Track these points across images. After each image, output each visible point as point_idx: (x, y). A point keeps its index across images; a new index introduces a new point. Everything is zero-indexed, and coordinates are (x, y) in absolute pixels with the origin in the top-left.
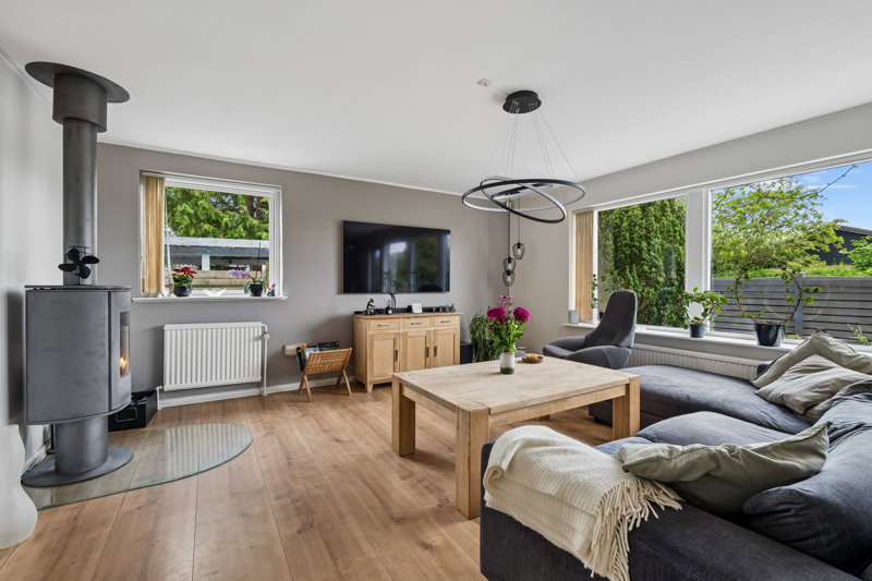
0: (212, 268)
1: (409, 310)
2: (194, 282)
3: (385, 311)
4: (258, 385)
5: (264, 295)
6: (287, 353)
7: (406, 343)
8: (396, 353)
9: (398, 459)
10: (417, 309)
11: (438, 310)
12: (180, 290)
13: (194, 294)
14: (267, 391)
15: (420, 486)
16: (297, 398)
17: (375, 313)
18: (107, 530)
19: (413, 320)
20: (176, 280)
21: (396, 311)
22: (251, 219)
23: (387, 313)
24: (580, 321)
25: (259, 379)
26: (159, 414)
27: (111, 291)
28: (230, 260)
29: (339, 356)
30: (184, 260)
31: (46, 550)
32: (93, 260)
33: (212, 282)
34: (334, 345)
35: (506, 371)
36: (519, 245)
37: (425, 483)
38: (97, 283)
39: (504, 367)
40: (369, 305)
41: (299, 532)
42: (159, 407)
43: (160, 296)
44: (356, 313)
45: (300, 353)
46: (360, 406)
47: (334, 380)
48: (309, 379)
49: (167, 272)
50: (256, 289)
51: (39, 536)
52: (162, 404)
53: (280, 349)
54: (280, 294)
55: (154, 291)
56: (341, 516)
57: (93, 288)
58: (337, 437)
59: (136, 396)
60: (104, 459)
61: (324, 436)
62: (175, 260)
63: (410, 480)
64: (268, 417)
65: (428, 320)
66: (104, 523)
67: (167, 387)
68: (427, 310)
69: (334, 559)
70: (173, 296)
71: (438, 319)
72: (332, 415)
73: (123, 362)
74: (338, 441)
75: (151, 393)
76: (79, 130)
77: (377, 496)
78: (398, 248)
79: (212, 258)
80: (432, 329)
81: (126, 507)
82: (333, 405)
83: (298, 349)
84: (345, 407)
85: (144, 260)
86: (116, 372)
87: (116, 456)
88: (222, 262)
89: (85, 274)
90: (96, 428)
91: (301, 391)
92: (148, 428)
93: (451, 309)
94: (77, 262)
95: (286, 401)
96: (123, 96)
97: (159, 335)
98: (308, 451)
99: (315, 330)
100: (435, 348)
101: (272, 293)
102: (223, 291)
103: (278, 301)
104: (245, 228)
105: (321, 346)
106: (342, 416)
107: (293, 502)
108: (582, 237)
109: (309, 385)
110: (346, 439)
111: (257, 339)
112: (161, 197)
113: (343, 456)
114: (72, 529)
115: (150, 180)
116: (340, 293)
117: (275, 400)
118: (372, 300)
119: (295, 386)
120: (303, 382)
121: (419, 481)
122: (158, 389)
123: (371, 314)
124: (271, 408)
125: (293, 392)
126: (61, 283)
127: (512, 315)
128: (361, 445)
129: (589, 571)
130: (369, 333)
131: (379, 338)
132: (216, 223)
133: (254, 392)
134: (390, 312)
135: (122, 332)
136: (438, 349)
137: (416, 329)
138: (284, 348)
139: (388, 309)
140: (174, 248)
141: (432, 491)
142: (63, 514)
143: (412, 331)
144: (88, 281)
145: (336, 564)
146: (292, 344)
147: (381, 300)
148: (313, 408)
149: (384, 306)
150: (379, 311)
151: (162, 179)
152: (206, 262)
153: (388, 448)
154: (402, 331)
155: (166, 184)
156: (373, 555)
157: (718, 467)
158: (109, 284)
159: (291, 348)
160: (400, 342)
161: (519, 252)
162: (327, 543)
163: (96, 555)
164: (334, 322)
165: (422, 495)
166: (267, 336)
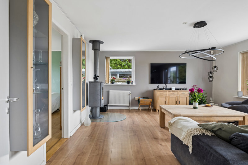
0: (120, 77)
1: (171, 89)
2: (115, 81)
3: (162, 89)
4: (129, 106)
5: (130, 84)
6: (136, 99)
7: (169, 99)
8: (166, 102)
9: (160, 128)
10: (173, 89)
11: (181, 89)
12: (113, 83)
13: (115, 84)
14: (131, 108)
15: (164, 134)
16: (138, 111)
17: (159, 90)
18: (100, 127)
19: (172, 92)
20: (112, 80)
21: (166, 89)
22: (129, 63)
23: (163, 90)
24: (243, 96)
25: (129, 105)
26: (108, 110)
27: (101, 82)
28: (124, 75)
29: (149, 101)
30: (114, 75)
31: (92, 128)
32: (98, 76)
33: (119, 81)
34: (148, 98)
35: (195, 108)
36: (215, 67)
37: (165, 134)
38: (99, 81)
39: (194, 106)
40: (157, 87)
41: (133, 135)
42: (108, 109)
43: (109, 84)
44: (154, 89)
45: (138, 99)
46: (154, 115)
47: (148, 108)
48: (141, 107)
49: (110, 78)
50: (128, 82)
51: (91, 126)
52: (109, 108)
53: (134, 98)
54: (134, 84)
55: (107, 83)
56: (142, 135)
57: (98, 82)
58: (145, 120)
59: (105, 106)
60: (99, 116)
61: (143, 120)
62: (112, 75)
63: (161, 132)
64: (130, 114)
65: (177, 92)
66: (100, 126)
67: (110, 104)
68: (176, 89)
69: (139, 141)
70: (111, 84)
71: (180, 92)
72: (146, 116)
73: (103, 98)
74: (145, 121)
75: (107, 105)
76: (96, 51)
77: (152, 134)
78: (173, 69)
79: (120, 74)
80: (178, 95)
81: (103, 124)
82: (146, 114)
83: (138, 98)
84: (149, 114)
85: (106, 76)
86: (101, 99)
87: (101, 116)
88: (122, 75)
89: (97, 79)
90: (98, 110)
91: (139, 109)
92: (106, 112)
93: (186, 89)
94: (96, 77)
95: (135, 111)
96: (103, 43)
97: (108, 92)
98: (138, 122)
99: (143, 94)
100: (179, 101)
101: (132, 84)
102: (121, 83)
103: (134, 86)
104: (128, 66)
105: (144, 98)
106: (148, 116)
107: (133, 130)
108: (244, 62)
109: (141, 108)
110: (148, 121)
111: (128, 95)
112: (109, 62)
113: (146, 124)
114: (95, 126)
115: (107, 58)
116: (149, 84)
117: (132, 111)
118: (158, 86)
119: (137, 108)
120: (139, 107)
121: (164, 133)
122: (108, 105)
123: (158, 90)
124: (131, 112)
125: (137, 110)
126: (93, 81)
127: (197, 91)
128: (151, 123)
129: (183, 143)
130: (157, 95)
131: (160, 97)
132: (121, 65)
133: (127, 108)
134: (164, 89)
135: (102, 92)
136: (180, 102)
137: (173, 95)
138: (135, 98)
139: (163, 88)
140: (112, 72)
141: (166, 136)
142: (94, 123)
143: (171, 95)
144: (97, 81)
145: (139, 142)
146: (136, 97)
147: (161, 86)
148: (141, 114)
149: (162, 88)
150: (161, 89)
151: (109, 57)
152: (118, 75)
153: (158, 125)
154: (168, 95)
155: (110, 58)
156: (148, 143)
157: (223, 128)
158: (100, 81)
159: (136, 98)
160: (167, 98)
161: (215, 69)
162: (138, 138)
163: (99, 130)
164: (148, 92)
165: (163, 136)
166: (131, 94)
